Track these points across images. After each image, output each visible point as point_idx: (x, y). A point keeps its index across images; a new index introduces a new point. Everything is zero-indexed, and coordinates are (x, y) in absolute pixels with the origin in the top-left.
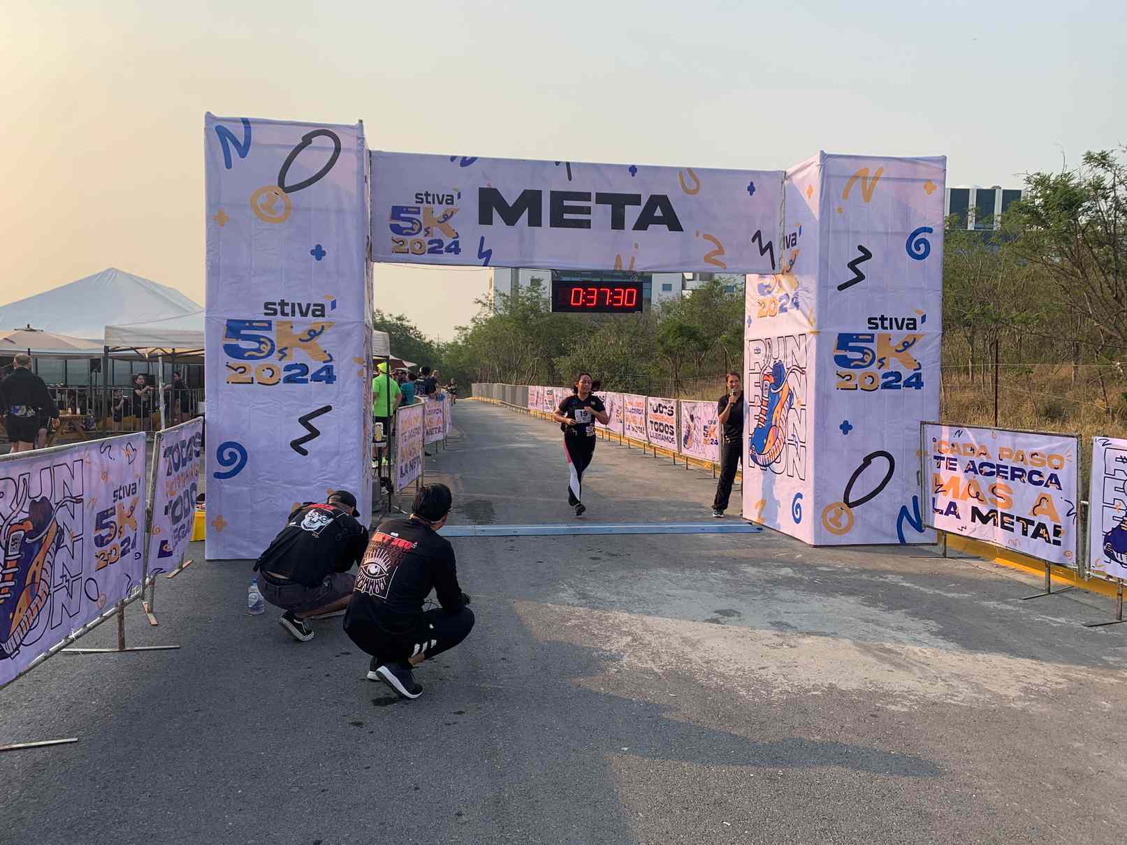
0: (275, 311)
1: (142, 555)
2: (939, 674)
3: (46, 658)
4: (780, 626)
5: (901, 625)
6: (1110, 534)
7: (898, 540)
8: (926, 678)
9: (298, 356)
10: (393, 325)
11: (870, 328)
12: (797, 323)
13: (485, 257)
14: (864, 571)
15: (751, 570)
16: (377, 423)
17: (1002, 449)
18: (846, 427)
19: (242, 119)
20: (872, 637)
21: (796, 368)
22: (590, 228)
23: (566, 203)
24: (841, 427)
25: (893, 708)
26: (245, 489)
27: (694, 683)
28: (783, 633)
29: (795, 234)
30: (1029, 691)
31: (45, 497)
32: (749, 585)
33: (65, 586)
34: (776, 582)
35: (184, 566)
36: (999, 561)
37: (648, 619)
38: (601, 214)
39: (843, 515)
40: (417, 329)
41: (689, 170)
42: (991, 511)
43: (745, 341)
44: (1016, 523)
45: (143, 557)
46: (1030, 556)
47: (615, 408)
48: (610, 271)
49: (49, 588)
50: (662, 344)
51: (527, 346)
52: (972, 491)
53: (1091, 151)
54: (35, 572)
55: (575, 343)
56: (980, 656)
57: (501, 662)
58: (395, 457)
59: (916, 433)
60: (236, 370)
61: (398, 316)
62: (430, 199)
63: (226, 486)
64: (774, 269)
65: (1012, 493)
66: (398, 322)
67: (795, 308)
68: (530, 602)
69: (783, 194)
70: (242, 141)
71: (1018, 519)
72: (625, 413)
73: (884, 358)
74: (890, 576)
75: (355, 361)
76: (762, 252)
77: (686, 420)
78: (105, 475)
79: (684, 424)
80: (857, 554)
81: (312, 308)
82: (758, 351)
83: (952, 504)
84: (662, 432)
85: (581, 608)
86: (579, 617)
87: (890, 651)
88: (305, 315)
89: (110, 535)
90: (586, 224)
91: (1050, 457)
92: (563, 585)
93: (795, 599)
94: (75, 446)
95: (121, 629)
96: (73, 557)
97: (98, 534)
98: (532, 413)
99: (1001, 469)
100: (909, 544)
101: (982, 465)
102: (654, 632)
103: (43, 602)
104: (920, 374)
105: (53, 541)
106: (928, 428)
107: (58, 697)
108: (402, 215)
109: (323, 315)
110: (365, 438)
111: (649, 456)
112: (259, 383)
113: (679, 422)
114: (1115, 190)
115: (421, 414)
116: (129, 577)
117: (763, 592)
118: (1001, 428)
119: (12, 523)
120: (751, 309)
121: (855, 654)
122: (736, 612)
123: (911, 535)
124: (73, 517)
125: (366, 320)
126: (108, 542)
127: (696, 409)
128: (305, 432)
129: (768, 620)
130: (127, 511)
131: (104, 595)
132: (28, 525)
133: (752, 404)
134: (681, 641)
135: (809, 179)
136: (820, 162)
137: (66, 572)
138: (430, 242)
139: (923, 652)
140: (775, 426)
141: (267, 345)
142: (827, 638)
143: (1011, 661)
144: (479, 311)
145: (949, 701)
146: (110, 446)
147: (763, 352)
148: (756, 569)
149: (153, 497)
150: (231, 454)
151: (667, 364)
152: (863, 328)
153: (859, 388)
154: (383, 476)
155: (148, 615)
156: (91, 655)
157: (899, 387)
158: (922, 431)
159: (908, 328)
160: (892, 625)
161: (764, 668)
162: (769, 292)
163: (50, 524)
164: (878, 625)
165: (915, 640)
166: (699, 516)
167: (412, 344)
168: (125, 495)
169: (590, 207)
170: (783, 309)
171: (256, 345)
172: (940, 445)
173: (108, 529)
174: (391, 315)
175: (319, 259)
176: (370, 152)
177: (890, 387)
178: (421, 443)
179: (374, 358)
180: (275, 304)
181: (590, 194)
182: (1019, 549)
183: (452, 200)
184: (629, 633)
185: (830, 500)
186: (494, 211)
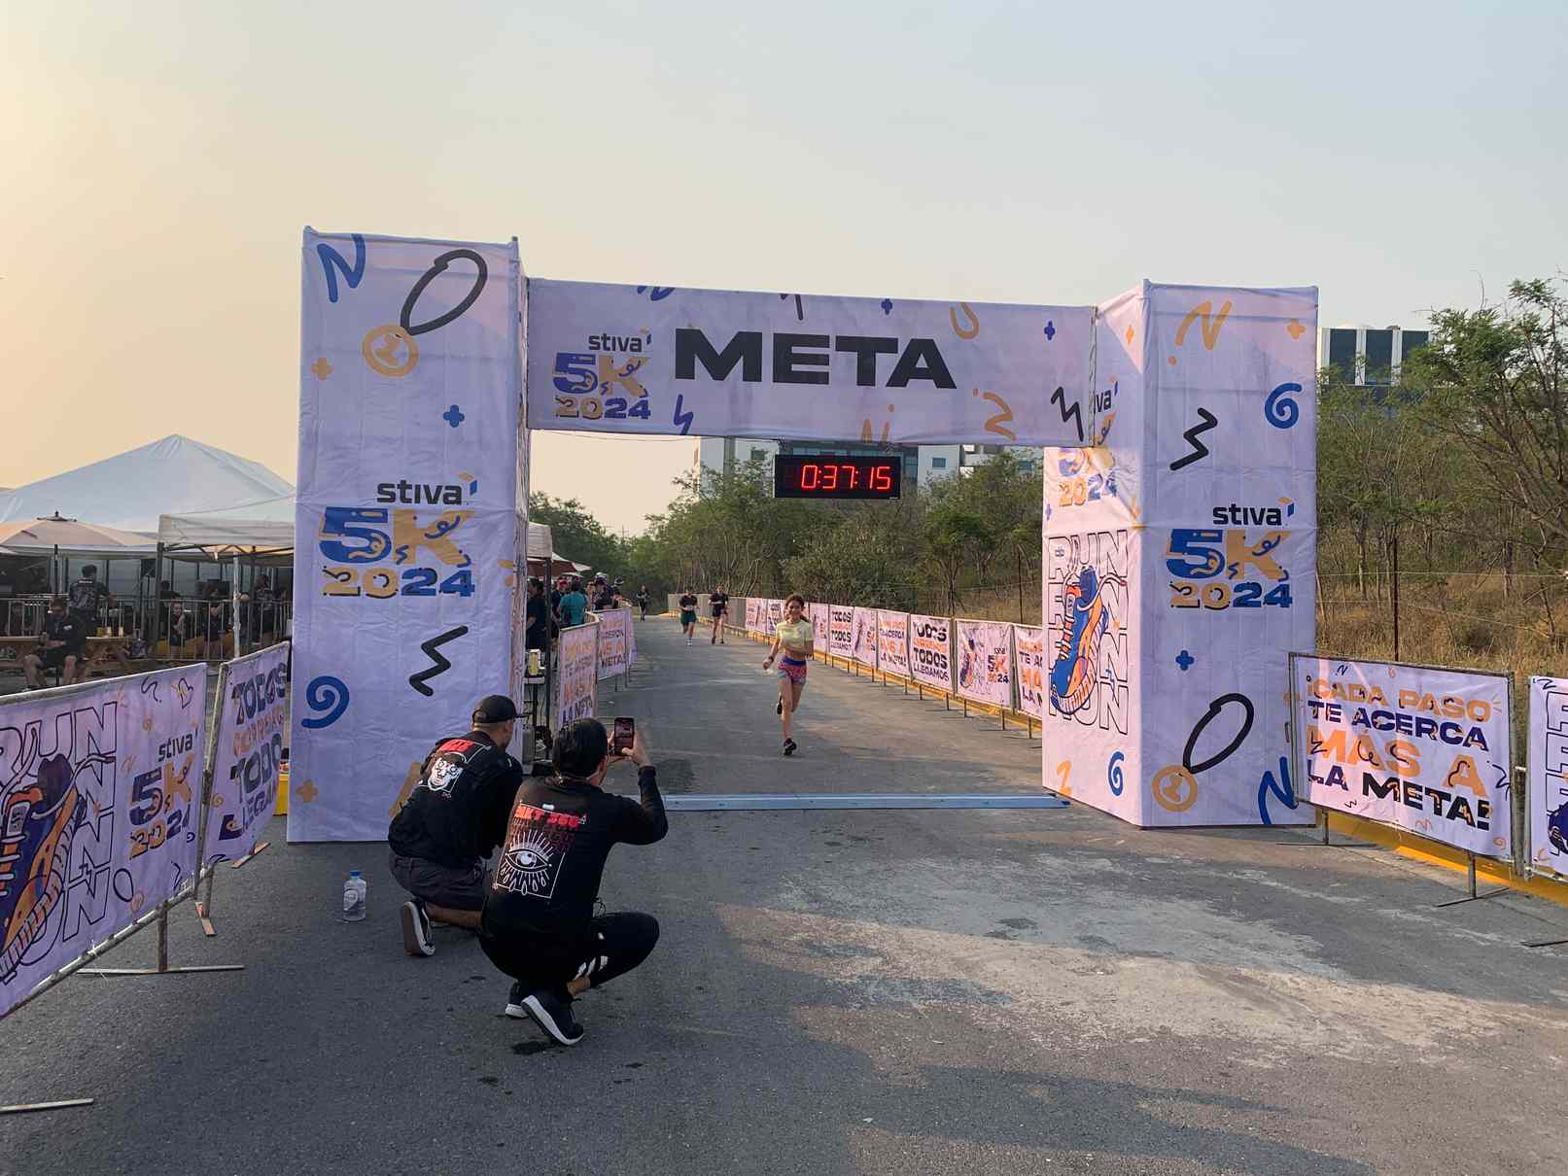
0: (393, 495)
1: (197, 835)
2: (1319, 1013)
3: (54, 983)
4: (1092, 942)
5: (1263, 942)
6: (1557, 814)
7: (1261, 819)
8: (1299, 1019)
9: (422, 558)
10: (561, 513)
11: (1216, 522)
12: (1115, 514)
13: (684, 423)
14: (1210, 864)
15: (1053, 862)
16: (533, 651)
17: (1403, 693)
18: (1185, 660)
19: (352, 235)
20: (1222, 959)
21: (1113, 576)
22: (827, 383)
23: (796, 350)
24: (1178, 660)
25: (1251, 1062)
26: (344, 742)
27: (968, 1024)
28: (1097, 954)
29: (1109, 393)
30: (1446, 1039)
31: (60, 756)
32: (1050, 884)
33: (85, 880)
34: (1087, 879)
35: (256, 851)
36: (1405, 851)
37: (906, 932)
38: (843, 364)
39: (1182, 784)
40: (594, 519)
41: (964, 305)
42: (1391, 780)
43: (1044, 539)
44: (1425, 797)
45: (198, 838)
46: (1446, 845)
47: (866, 629)
48: (857, 441)
49: (62, 883)
50: (931, 541)
51: (745, 543)
52: (1364, 752)
53: (1520, 278)
54: (43, 861)
55: (811, 538)
56: (1376, 988)
57: (697, 992)
58: (556, 697)
59: (1282, 669)
60: (336, 577)
61: (568, 500)
62: (609, 344)
63: (318, 738)
64: (1081, 440)
65: (1418, 755)
66: (568, 509)
67: (1111, 495)
68: (739, 907)
69: (1094, 337)
70: (352, 265)
71: (1429, 791)
72: (880, 636)
73: (1237, 564)
74: (1249, 874)
75: (502, 565)
76: (1066, 416)
77: (964, 648)
78: (148, 724)
79: (960, 653)
80: (1202, 838)
81: (444, 491)
82: (1060, 553)
83: (1336, 770)
84: (931, 663)
85: (812, 916)
86: (809, 929)
87: (1247, 980)
88: (435, 501)
89: (152, 808)
90: (822, 378)
91: (1472, 704)
92: (786, 882)
93: (1114, 904)
94: (106, 683)
95: (163, 942)
96: (98, 839)
97: (133, 808)
98: (751, 635)
99: (1402, 720)
100: (1275, 826)
101: (1376, 714)
102: (915, 951)
103: (53, 902)
104: (1288, 586)
105: (71, 817)
106: (1301, 663)
107: (68, 1038)
108: (570, 366)
109: (458, 502)
110: (513, 671)
111: (911, 697)
112: (368, 595)
113: (953, 650)
114: (1554, 334)
115: (594, 638)
116: (179, 868)
117: (1069, 894)
118: (1401, 663)
119: (13, 791)
120: (1051, 495)
121: (1197, 985)
122: (1031, 923)
123: (1278, 812)
124: (101, 783)
125: (517, 508)
126: (150, 817)
127: (978, 632)
128: (428, 663)
129: (1078, 935)
130: (178, 773)
131: (142, 893)
132: (36, 792)
133: (1052, 626)
134: (952, 963)
135: (1128, 318)
136: (1145, 293)
137: (87, 860)
138: (609, 402)
139: (1294, 982)
140: (1083, 657)
141: (380, 543)
142: (1157, 961)
143: (1421, 996)
144: (680, 494)
145: (1332, 1053)
146: (156, 683)
147: (1067, 554)
148: (1058, 861)
149: (215, 754)
150: (328, 694)
151: (938, 569)
152: (1207, 523)
153: (1202, 605)
154: (538, 724)
155: (203, 921)
156: (118, 979)
157: (1258, 605)
158: (1291, 667)
159: (1269, 523)
160: (1251, 942)
161: (1068, 1004)
162: (1075, 472)
163: (68, 790)
164: (1231, 942)
165: (1283, 964)
166: (981, 784)
167: (587, 539)
168: (177, 751)
169: (828, 356)
170: (1094, 496)
171: (364, 542)
172: (1317, 688)
173: (151, 799)
174: (558, 500)
175: (454, 424)
176: (528, 280)
177: (1246, 605)
178: (593, 678)
179: (529, 559)
180: (392, 486)
181: (828, 337)
182: (1430, 833)
183: (640, 345)
184: (878, 954)
185: (1164, 762)
186: (698, 362)
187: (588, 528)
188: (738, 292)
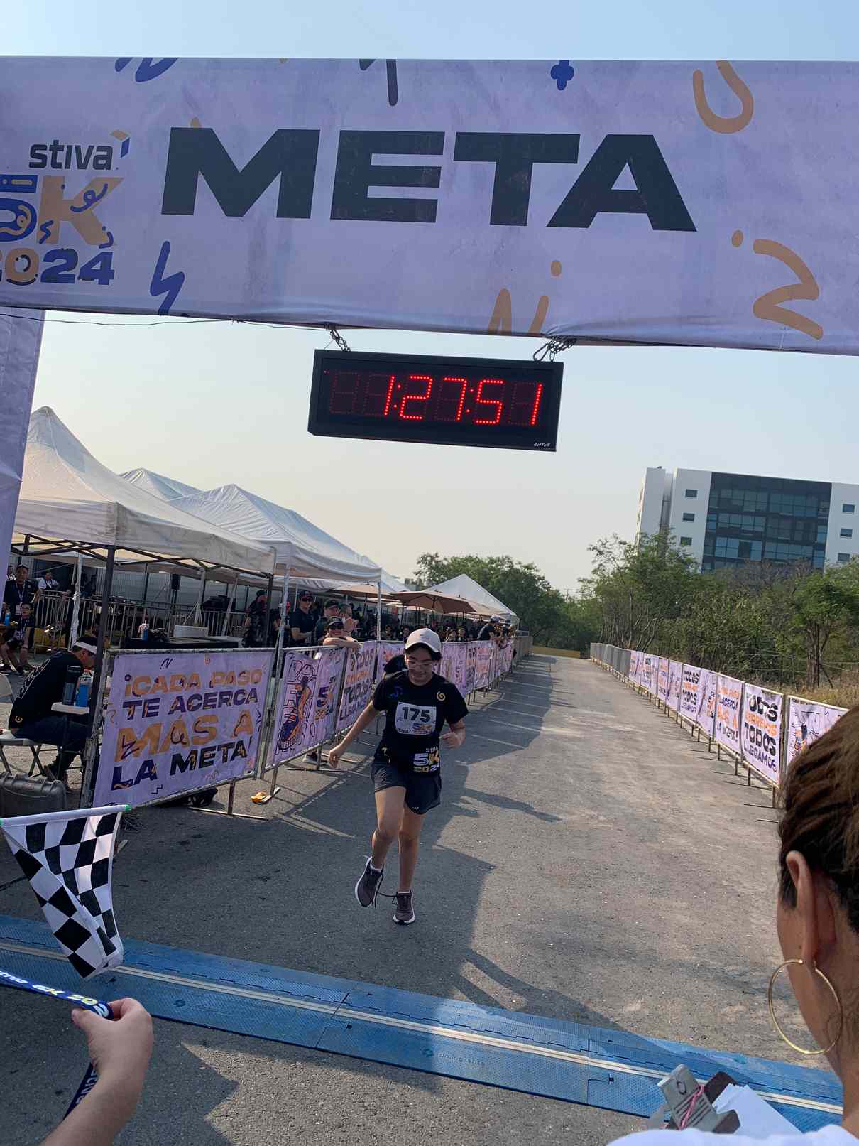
10: (521, 573)
13: (165, 292)
23: (378, 160)
38: (465, 186)
40: (546, 579)
47: (708, 694)
61: (525, 563)
62: (61, 158)
66: (527, 571)
72: (718, 703)
77: (795, 734)
79: (791, 739)
84: (759, 744)
90: (425, 212)
98: (631, 685)
113: (784, 735)
127: (812, 716)
138: (50, 257)
167: (539, 595)
169: (438, 170)
174: (520, 563)
181: (442, 133)
183: (109, 158)
186: (202, 182)
187: (541, 587)
188: (282, 61)
